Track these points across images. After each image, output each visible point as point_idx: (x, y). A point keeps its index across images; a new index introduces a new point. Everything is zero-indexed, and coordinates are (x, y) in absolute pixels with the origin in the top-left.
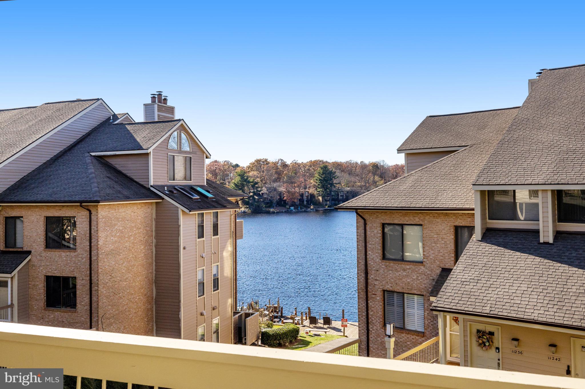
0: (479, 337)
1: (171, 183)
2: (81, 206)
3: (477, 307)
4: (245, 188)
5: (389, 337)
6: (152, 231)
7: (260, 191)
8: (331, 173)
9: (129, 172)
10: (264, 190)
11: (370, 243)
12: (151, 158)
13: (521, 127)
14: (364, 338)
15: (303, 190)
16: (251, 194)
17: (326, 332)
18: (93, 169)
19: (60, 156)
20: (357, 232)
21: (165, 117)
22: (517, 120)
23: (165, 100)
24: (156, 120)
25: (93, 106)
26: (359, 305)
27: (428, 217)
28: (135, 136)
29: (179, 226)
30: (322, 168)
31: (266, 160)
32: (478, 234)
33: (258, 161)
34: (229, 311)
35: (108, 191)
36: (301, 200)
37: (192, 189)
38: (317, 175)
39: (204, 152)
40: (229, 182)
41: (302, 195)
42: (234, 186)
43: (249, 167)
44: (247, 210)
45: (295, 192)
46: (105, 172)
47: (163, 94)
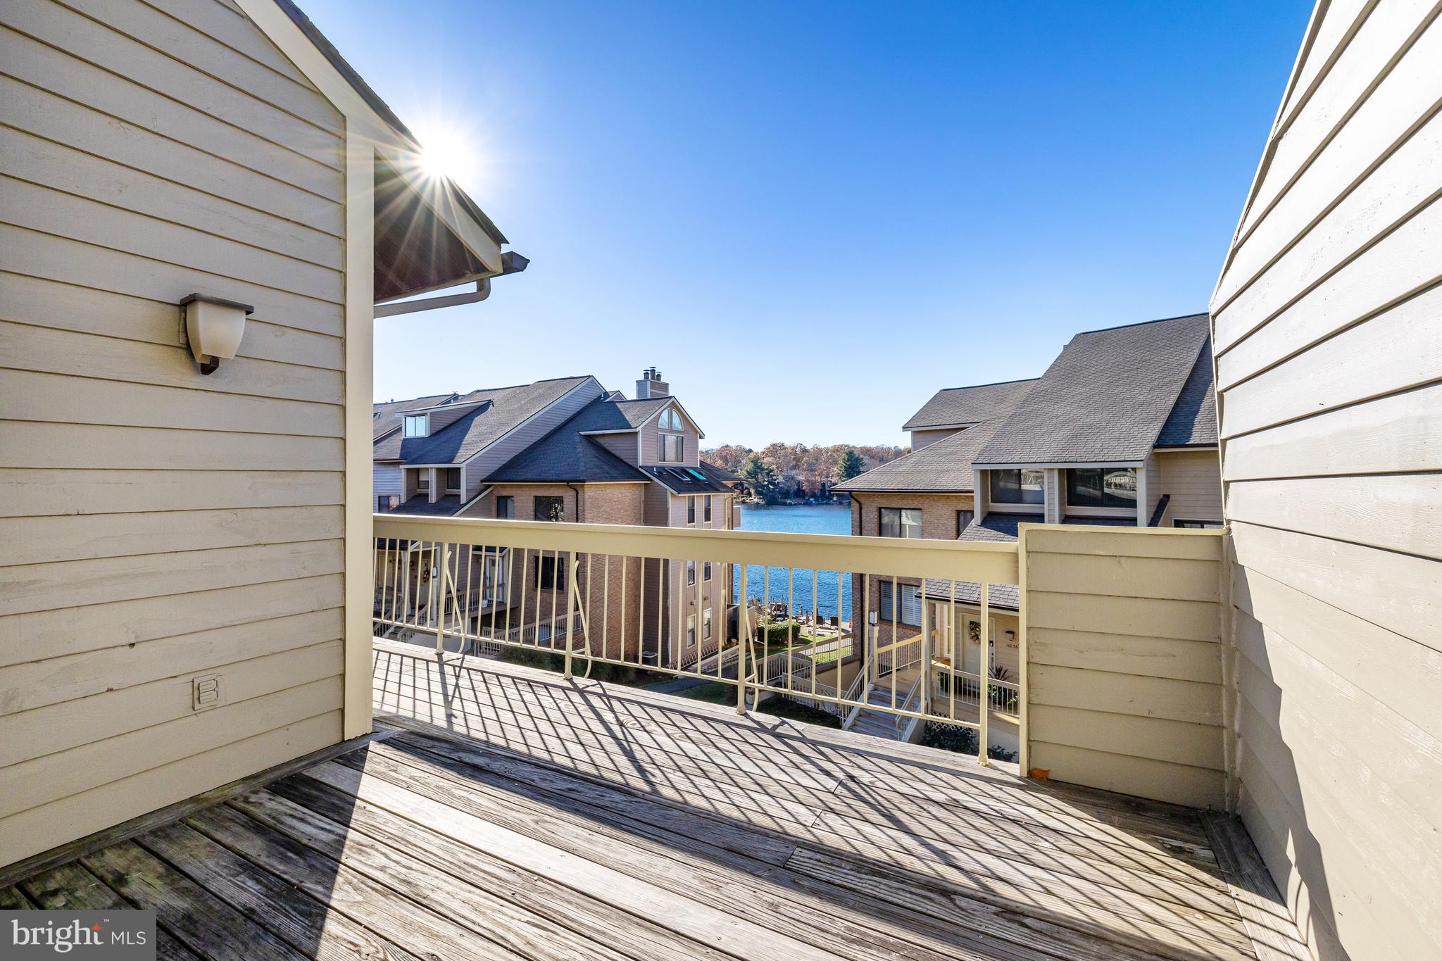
0: (972, 629)
1: (661, 463)
2: (568, 485)
3: (964, 594)
4: (759, 476)
5: (873, 625)
6: (641, 514)
7: (775, 480)
8: (858, 460)
9: (618, 452)
10: (781, 479)
11: (866, 528)
12: (640, 436)
13: (1036, 399)
14: (858, 632)
15: (825, 479)
16: (766, 483)
17: (832, 633)
18: (581, 449)
19: (550, 436)
20: (852, 517)
21: (659, 394)
22: (1034, 391)
23: (659, 376)
24: (649, 397)
25: (584, 384)
26: (853, 597)
27: (928, 500)
28: (625, 414)
29: (667, 510)
30: (847, 454)
31: (783, 445)
32: (977, 518)
33: (774, 445)
34: (722, 604)
35: (596, 471)
36: (823, 490)
37: (684, 471)
38: (841, 462)
39: (697, 432)
40: (741, 470)
41: (823, 485)
42: (746, 473)
43: (764, 453)
44: (760, 501)
45: (816, 482)
46: (593, 452)
47: (657, 370)
